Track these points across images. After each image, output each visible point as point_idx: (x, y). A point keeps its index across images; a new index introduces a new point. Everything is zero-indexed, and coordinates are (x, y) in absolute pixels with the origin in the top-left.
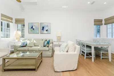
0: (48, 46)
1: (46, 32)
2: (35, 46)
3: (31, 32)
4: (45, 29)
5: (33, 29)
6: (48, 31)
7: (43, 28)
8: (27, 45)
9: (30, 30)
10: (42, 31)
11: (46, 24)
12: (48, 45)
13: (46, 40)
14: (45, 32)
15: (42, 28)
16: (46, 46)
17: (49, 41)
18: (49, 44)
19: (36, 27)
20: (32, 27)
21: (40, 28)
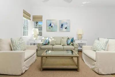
7: (62, 25)
8: (49, 43)
9: (48, 28)
10: (61, 28)
11: (66, 21)
12: (72, 43)
17: (73, 39)
20: (51, 24)
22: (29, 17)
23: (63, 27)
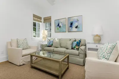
0: (78, 49)
1: (76, 30)
2: (61, 47)
4: (75, 25)
5: (60, 27)
7: (72, 24)
8: (52, 44)
10: (70, 28)
12: (77, 47)
13: (75, 41)
14: (74, 29)
16: (75, 49)
17: (80, 41)
18: (79, 46)
19: (63, 24)
20: (59, 24)
21: (68, 25)
22: (40, 20)
23: (73, 26)
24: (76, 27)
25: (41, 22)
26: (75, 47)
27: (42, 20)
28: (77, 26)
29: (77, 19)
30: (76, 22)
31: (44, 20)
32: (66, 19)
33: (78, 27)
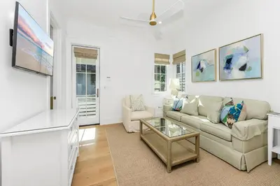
3: (198, 79)
4: (238, 63)
5: (202, 70)
6: (250, 69)
7: (229, 61)
8: (181, 107)
10: (226, 71)
11: (241, 45)
12: (231, 121)
15: (224, 64)
16: (226, 123)
19: (208, 65)
20: (199, 64)
21: (219, 64)
22: (167, 60)
24: (243, 68)
25: (169, 63)
26: (225, 120)
27: (171, 60)
28: (245, 65)
29: (245, 47)
30: (242, 54)
31: (174, 59)
32: (216, 52)
33: (248, 67)
